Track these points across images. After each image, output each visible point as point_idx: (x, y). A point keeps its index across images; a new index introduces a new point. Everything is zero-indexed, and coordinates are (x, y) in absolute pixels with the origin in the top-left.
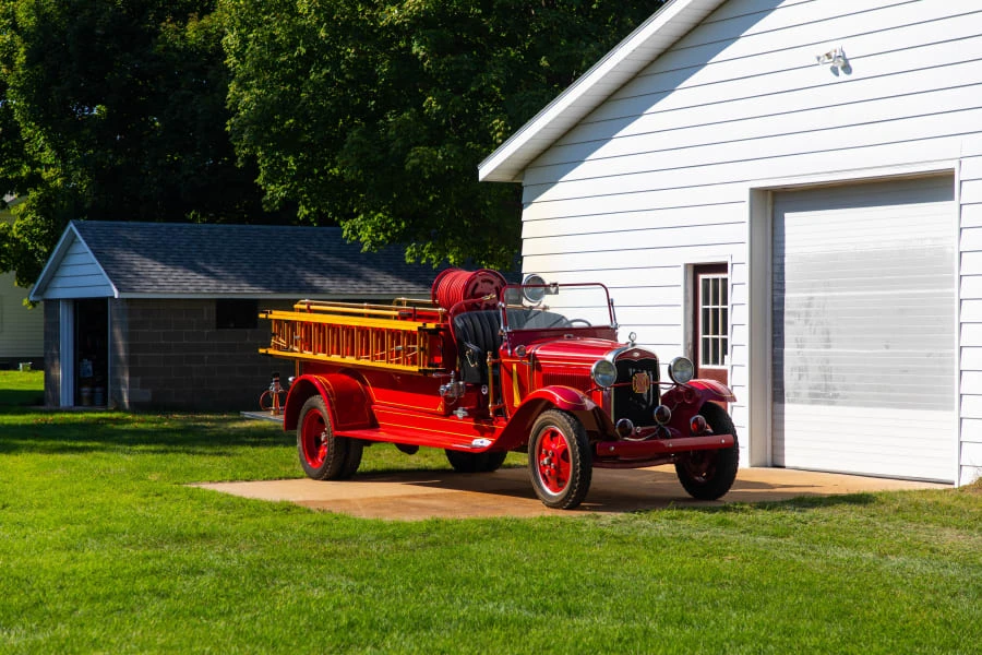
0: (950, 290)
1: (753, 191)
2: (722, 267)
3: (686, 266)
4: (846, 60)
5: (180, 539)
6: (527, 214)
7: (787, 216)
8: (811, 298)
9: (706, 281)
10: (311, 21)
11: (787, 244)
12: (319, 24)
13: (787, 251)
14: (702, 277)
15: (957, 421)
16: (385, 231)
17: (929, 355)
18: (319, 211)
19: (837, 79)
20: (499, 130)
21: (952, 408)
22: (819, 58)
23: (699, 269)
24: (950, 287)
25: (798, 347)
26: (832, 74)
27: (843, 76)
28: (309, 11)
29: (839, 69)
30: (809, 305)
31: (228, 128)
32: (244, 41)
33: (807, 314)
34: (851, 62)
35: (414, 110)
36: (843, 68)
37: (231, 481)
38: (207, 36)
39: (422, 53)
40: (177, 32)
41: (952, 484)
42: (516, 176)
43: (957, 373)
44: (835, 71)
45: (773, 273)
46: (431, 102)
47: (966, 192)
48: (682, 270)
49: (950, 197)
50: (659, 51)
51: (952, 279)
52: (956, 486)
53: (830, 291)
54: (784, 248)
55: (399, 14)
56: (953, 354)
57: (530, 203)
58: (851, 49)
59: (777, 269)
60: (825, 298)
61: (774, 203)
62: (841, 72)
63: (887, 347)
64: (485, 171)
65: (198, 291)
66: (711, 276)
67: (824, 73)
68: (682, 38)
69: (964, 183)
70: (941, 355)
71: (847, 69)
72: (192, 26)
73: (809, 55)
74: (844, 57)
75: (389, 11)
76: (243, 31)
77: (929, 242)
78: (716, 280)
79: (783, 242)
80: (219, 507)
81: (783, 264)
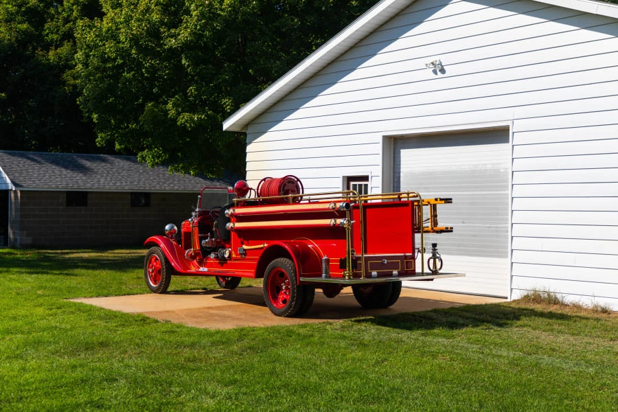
0: (506, 192)
1: (384, 137)
2: (366, 178)
3: (344, 177)
4: (442, 66)
5: (89, 347)
6: (249, 148)
7: (402, 151)
9: (355, 186)
10: (127, 45)
11: (402, 166)
12: (131, 47)
13: (402, 170)
14: (352, 183)
15: (510, 264)
16: (158, 158)
17: (490, 227)
18: (126, 147)
19: (436, 77)
20: (228, 105)
21: (507, 257)
22: (427, 65)
23: (349, 179)
24: (505, 190)
26: (433, 74)
27: (440, 75)
28: (126, 40)
29: (438, 71)
31: (78, 103)
32: (87, 56)
34: (445, 67)
35: (181, 94)
36: (440, 71)
37: (97, 297)
38: (60, 58)
39: (187, 63)
40: (44, 56)
41: (507, 298)
42: (242, 129)
43: (510, 238)
44: (435, 72)
45: (394, 182)
46: (191, 90)
47: (516, 138)
48: (341, 179)
49: (507, 141)
50: (329, 62)
51: (507, 186)
52: (509, 300)
53: (429, 191)
54: (400, 168)
55: (176, 41)
56: (507, 227)
57: (250, 143)
58: (445, 60)
59: (396, 180)
60: (425, 195)
61: (395, 144)
62: (439, 73)
63: (463, 223)
64: (227, 125)
65: (57, 187)
66: (357, 183)
67: (429, 73)
68: (342, 55)
69: (515, 134)
70: (497, 227)
71: (443, 71)
72: (51, 53)
73: (421, 63)
74: (441, 64)
75: (170, 41)
76: (87, 51)
77: (490, 166)
78: (360, 185)
79: (400, 165)
80: (100, 318)
81: (400, 177)
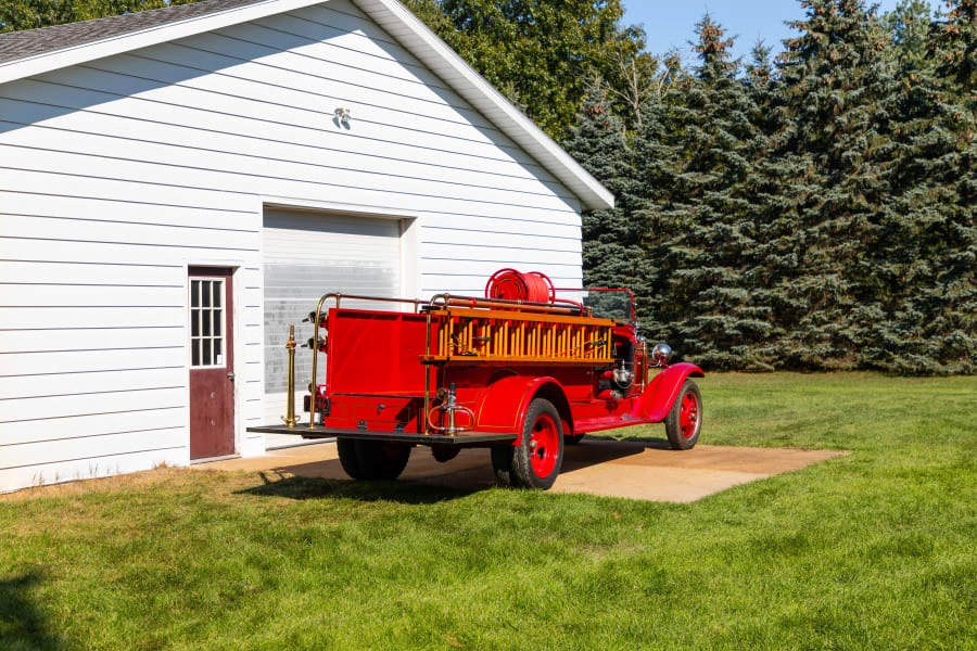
8: (283, 302)
9: (194, 282)
14: (191, 278)
19: (337, 130)
25: (273, 344)
26: (333, 123)
27: (343, 129)
29: (340, 122)
30: (282, 308)
33: (281, 315)
34: (350, 121)
36: (342, 122)
53: (301, 296)
60: (296, 302)
62: (341, 125)
66: (201, 278)
67: (328, 121)
71: (346, 125)
77: (372, 264)
78: (206, 284)
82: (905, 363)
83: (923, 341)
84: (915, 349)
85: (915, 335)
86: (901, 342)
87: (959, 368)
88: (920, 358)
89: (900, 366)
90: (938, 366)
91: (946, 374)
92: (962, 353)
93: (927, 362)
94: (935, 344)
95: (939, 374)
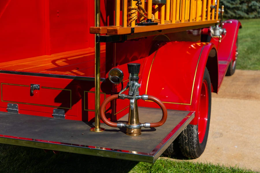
82: (234, 14)
83: (240, 6)
84: (238, 9)
85: (237, 4)
86: (231, 6)
87: (253, 16)
88: (240, 12)
89: (232, 16)
90: (246, 15)
91: (248, 18)
92: (254, 10)
93: (242, 14)
94: (245, 7)
95: (246, 18)
